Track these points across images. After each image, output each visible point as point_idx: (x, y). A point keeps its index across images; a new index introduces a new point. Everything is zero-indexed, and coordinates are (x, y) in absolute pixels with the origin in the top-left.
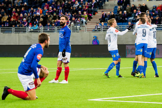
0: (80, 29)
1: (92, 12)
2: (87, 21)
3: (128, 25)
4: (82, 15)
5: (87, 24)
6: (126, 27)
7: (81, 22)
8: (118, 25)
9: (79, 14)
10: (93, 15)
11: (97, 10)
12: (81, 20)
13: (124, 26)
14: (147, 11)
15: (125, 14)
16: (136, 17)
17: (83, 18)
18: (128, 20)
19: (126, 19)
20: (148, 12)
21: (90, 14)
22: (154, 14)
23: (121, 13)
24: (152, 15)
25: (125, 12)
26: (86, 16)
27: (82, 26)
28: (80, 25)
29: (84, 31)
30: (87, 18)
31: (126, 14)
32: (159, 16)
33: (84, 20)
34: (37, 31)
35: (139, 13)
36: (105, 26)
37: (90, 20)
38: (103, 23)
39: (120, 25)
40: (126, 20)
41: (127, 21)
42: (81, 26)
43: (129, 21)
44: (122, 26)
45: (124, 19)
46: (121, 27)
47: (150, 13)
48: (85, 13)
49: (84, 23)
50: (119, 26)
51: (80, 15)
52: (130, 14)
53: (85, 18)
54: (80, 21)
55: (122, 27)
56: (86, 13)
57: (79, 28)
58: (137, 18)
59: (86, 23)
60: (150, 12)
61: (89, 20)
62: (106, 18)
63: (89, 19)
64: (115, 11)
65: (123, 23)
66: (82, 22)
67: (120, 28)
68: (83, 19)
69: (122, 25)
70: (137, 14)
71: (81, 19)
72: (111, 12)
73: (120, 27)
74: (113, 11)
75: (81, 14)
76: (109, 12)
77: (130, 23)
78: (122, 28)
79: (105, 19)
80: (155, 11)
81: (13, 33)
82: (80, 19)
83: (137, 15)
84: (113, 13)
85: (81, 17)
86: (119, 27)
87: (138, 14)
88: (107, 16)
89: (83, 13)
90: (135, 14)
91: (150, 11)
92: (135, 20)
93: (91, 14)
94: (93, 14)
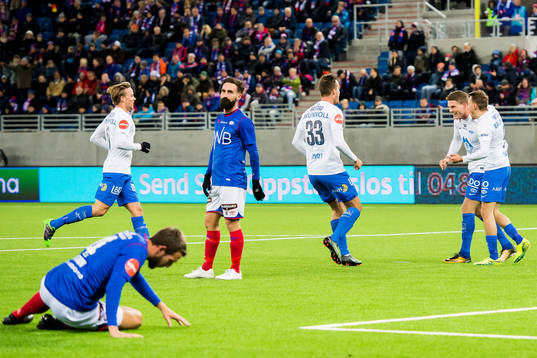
0: (278, 120)
1: (315, 71)
2: (297, 96)
3: (419, 109)
4: (285, 79)
5: (300, 104)
6: (415, 114)
7: (281, 99)
8: (390, 107)
9: (275, 76)
10: (316, 79)
11: (329, 64)
12: (282, 93)
13: (409, 112)
14: (475, 66)
15: (410, 75)
16: (444, 83)
17: (287, 87)
18: (420, 94)
19: (414, 90)
20: (479, 71)
21: (308, 76)
22: (494, 74)
23: (398, 71)
24: (489, 77)
25: (411, 68)
26: (297, 80)
27: (285, 111)
28: (279, 107)
29: (290, 125)
30: (300, 86)
31: (413, 74)
32: (510, 82)
33: (291, 94)
34: (153, 126)
35: (453, 71)
36: (351, 111)
37: (307, 94)
38: (346, 101)
39: (396, 107)
40: (414, 93)
41: (416, 97)
42: (282, 109)
43: (422, 95)
44: (401, 110)
45: (406, 91)
46: (400, 115)
47: (485, 72)
48: (293, 71)
49: (290, 101)
50: (392, 110)
51: (279, 77)
52: (426, 75)
53: (294, 87)
54: (277, 96)
55: (403, 112)
56: (298, 73)
57: (277, 116)
58: (447, 88)
59: (296, 103)
60: (482, 70)
61: (304, 94)
62: (355, 88)
63: (304, 90)
64: (381, 67)
65: (407, 103)
66: (286, 100)
67: (395, 117)
68: (286, 90)
69: (403, 106)
70: (446, 75)
71: (283, 89)
72: (368, 71)
73: (395, 112)
74: (376, 67)
75: (280, 74)
76: (364, 71)
77: (424, 102)
78: (403, 117)
79: (351, 91)
80: (500, 68)
81: (79, 130)
82: (279, 90)
83: (444, 79)
84: (374, 74)
85: (282, 85)
86: (393, 114)
87: (449, 77)
88: (358, 80)
89: (286, 73)
90: (442, 74)
91: (483, 67)
92: (439, 94)
93: (312, 74)
94: (315, 76)
